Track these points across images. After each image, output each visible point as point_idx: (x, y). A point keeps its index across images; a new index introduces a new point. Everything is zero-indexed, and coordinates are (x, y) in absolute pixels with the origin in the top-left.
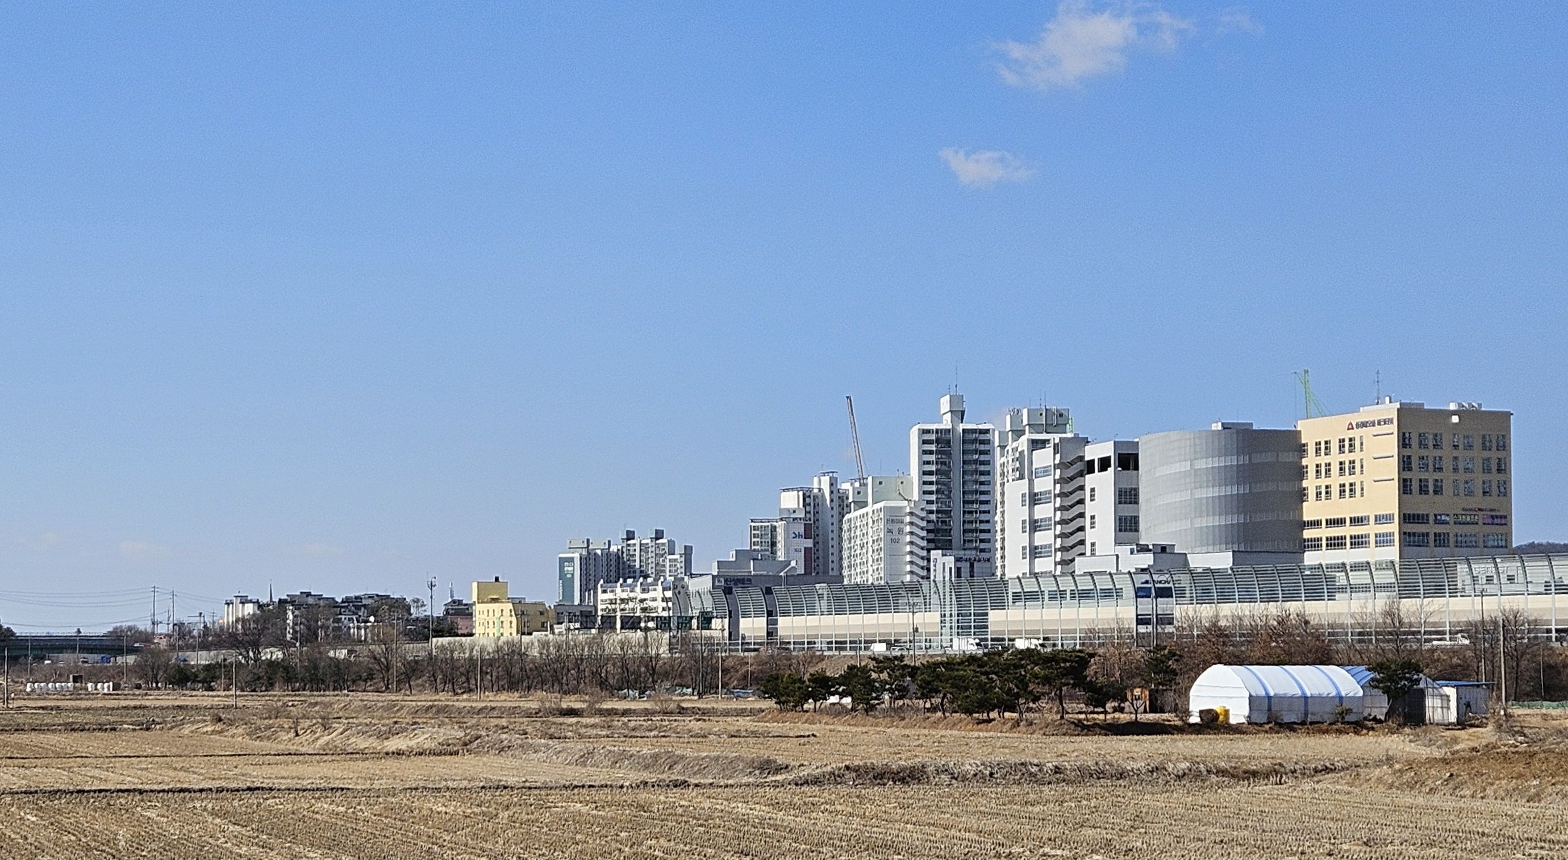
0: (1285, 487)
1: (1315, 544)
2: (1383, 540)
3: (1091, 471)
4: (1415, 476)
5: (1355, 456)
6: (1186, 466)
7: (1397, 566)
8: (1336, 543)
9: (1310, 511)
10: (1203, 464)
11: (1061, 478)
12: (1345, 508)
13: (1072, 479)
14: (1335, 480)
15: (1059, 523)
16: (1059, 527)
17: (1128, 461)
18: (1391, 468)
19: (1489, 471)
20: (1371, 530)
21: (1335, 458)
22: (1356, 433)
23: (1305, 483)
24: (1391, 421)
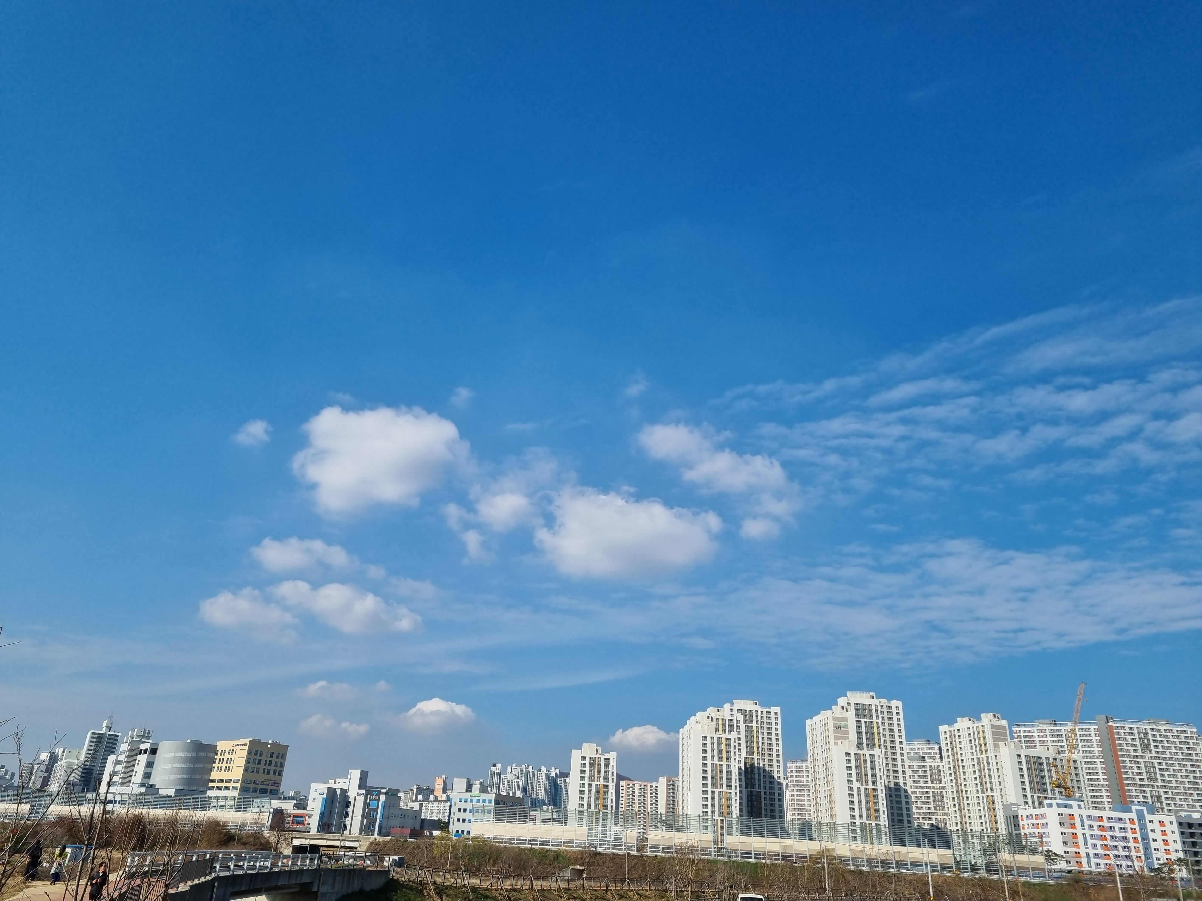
0: (207, 766)
1: (212, 788)
2: (234, 789)
3: (140, 754)
4: (251, 765)
5: (232, 757)
6: (172, 755)
7: (236, 799)
8: (219, 789)
9: (214, 775)
10: (179, 754)
11: (128, 755)
12: (224, 775)
13: (132, 756)
14: (224, 765)
15: (122, 773)
16: (122, 775)
17: (154, 751)
18: (243, 762)
19: (277, 766)
20: (231, 784)
21: (226, 756)
22: (235, 748)
23: (214, 765)
24: (247, 744)
